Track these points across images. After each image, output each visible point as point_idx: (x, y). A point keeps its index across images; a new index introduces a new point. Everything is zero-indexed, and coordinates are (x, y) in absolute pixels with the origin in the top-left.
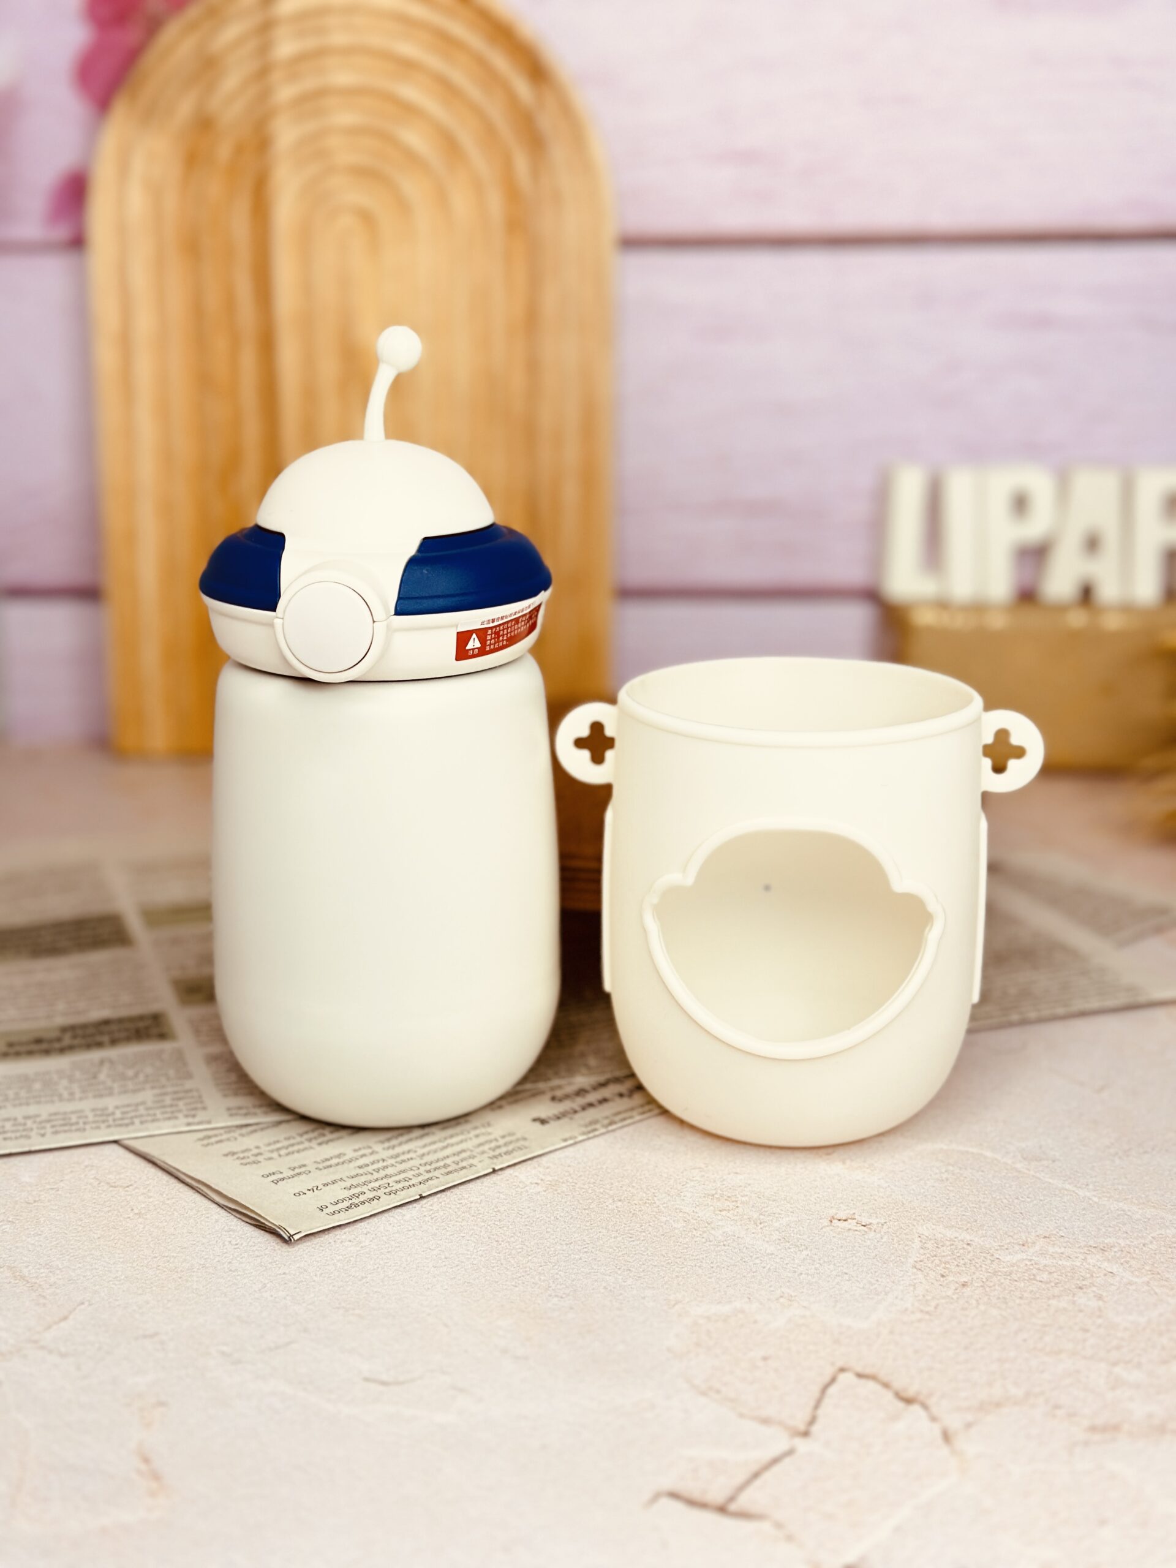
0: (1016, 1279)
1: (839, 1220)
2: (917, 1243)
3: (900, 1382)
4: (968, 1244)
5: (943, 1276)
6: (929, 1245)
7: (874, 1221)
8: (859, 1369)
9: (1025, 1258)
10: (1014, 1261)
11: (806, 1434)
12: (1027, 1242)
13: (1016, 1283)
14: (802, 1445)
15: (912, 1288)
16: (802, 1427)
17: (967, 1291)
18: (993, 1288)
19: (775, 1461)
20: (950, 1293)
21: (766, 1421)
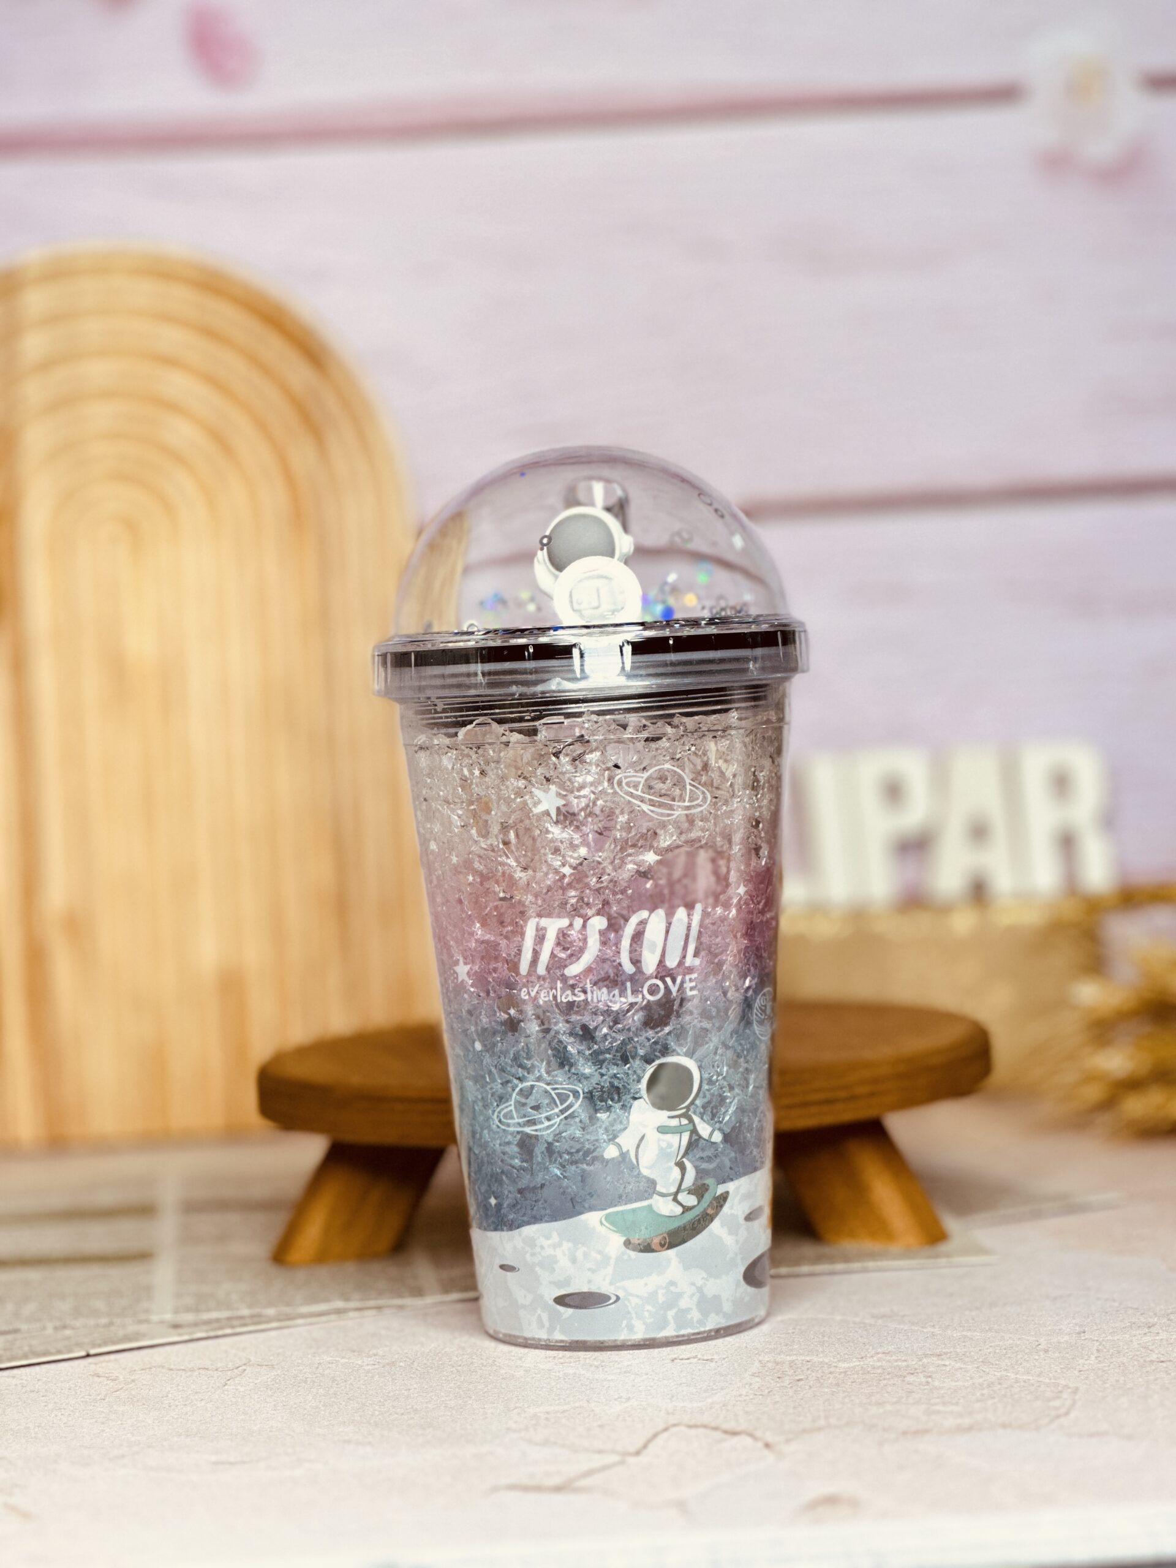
0: (851, 1374)
1: (682, 1359)
2: (757, 1364)
3: (731, 1425)
4: (808, 1361)
5: (779, 1378)
6: (770, 1365)
7: (716, 1357)
8: (692, 1423)
10: (851, 1366)
11: (638, 1453)
12: (866, 1356)
13: (850, 1376)
14: (631, 1460)
15: (748, 1385)
16: (632, 1449)
17: (801, 1383)
19: (604, 1468)
20: (785, 1384)
21: (600, 1452)
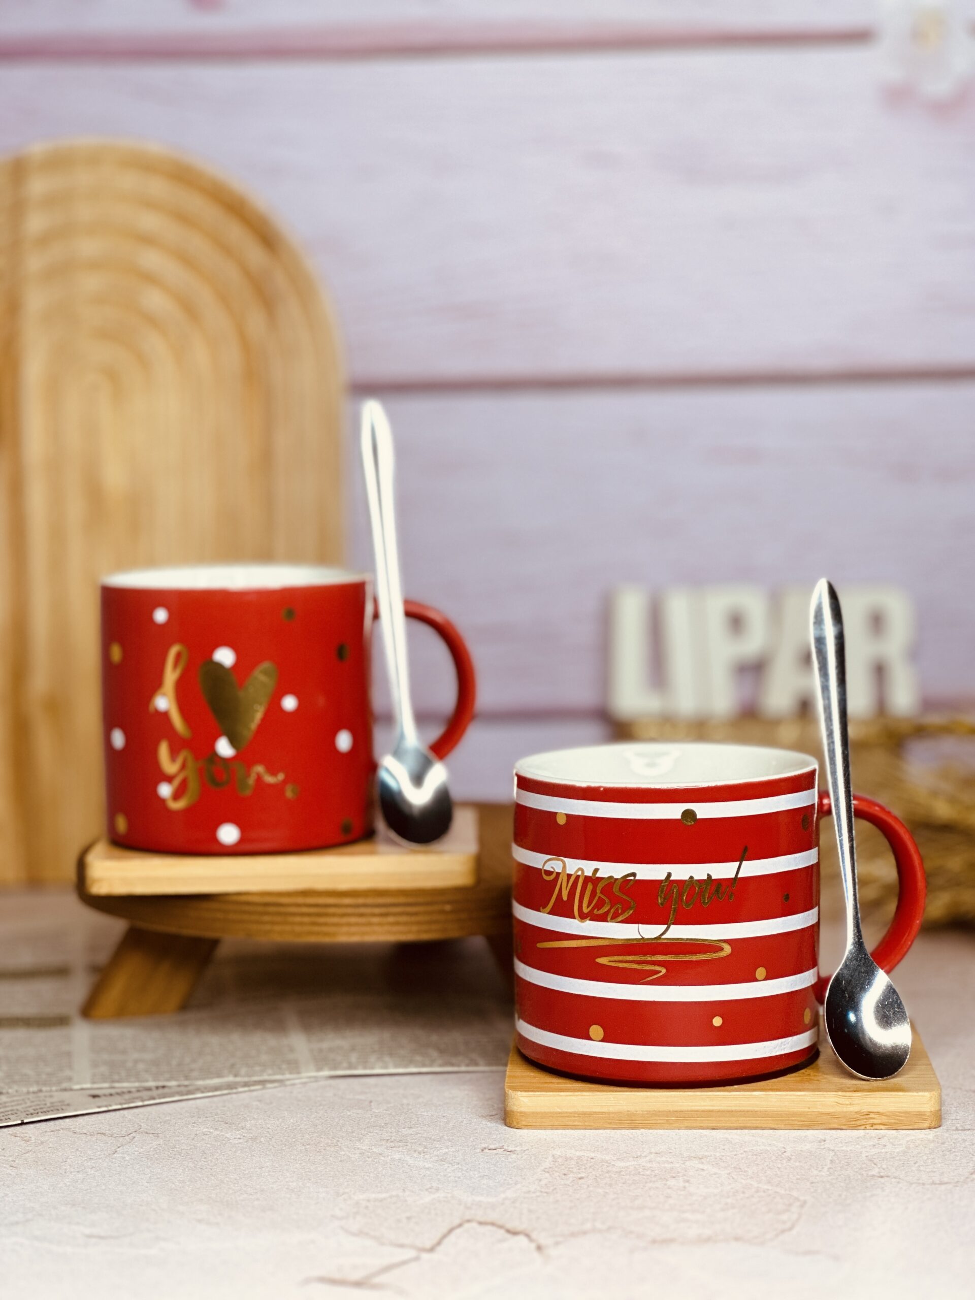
1: (490, 1149)
2: (550, 1158)
3: (511, 1224)
4: (592, 1158)
5: (565, 1174)
6: (560, 1160)
7: (518, 1149)
8: (482, 1220)
10: (626, 1166)
11: (432, 1250)
13: (623, 1176)
14: (425, 1256)
15: (538, 1181)
16: (428, 1245)
18: (603, 1179)
19: (404, 1263)
20: (568, 1182)
21: (402, 1246)
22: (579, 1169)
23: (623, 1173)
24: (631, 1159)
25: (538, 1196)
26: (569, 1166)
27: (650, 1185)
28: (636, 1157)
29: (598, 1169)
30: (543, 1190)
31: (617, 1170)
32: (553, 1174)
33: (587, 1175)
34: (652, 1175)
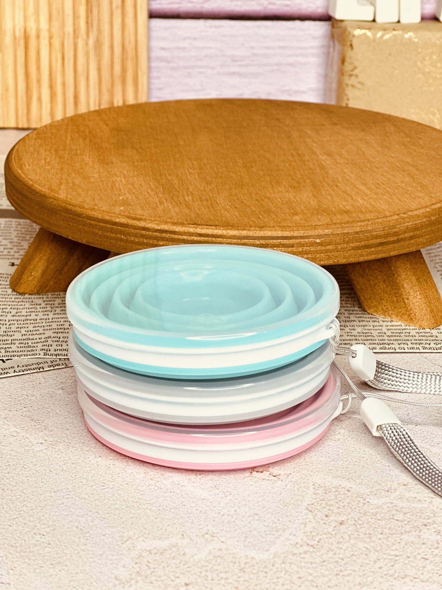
0: (380, 518)
5: (327, 516)
6: (320, 491)
7: (282, 473)
9: (388, 501)
10: (380, 504)
12: (391, 489)
13: (379, 521)
15: (303, 526)
17: (343, 528)
18: (362, 526)
20: (330, 530)
22: (338, 508)
23: (379, 516)
24: (383, 493)
25: (305, 552)
26: (329, 503)
27: (405, 537)
28: (386, 489)
29: (355, 508)
30: (309, 542)
31: (372, 511)
32: (316, 514)
33: (346, 518)
34: (405, 520)
